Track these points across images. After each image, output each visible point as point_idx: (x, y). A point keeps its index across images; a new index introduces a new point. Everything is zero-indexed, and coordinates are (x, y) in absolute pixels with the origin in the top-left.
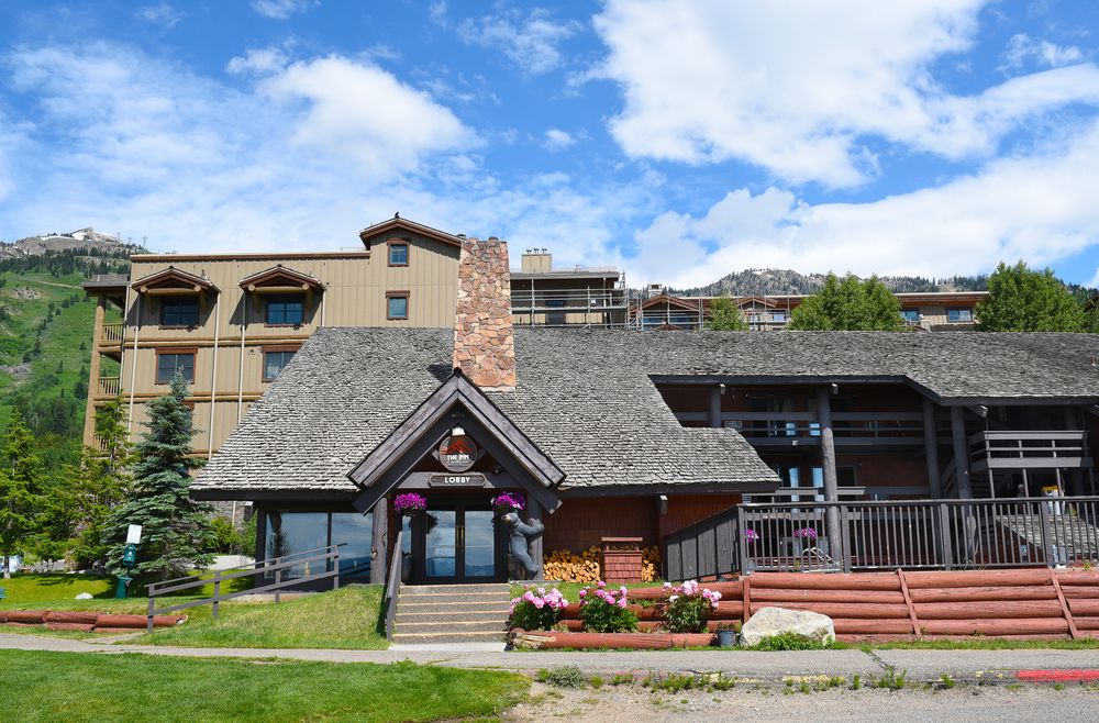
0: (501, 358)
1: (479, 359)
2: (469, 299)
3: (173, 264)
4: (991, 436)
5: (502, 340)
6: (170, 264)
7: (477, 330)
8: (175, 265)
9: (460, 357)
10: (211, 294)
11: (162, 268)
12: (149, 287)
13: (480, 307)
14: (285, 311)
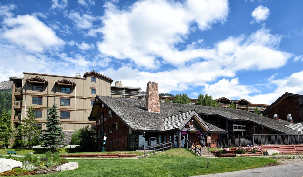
0: (157, 106)
1: (154, 106)
2: (151, 94)
3: (37, 76)
4: (234, 126)
5: (157, 103)
6: (36, 76)
7: (153, 100)
8: (38, 76)
9: (150, 105)
10: (47, 83)
11: (34, 76)
12: (31, 81)
13: (153, 96)
14: (65, 90)
